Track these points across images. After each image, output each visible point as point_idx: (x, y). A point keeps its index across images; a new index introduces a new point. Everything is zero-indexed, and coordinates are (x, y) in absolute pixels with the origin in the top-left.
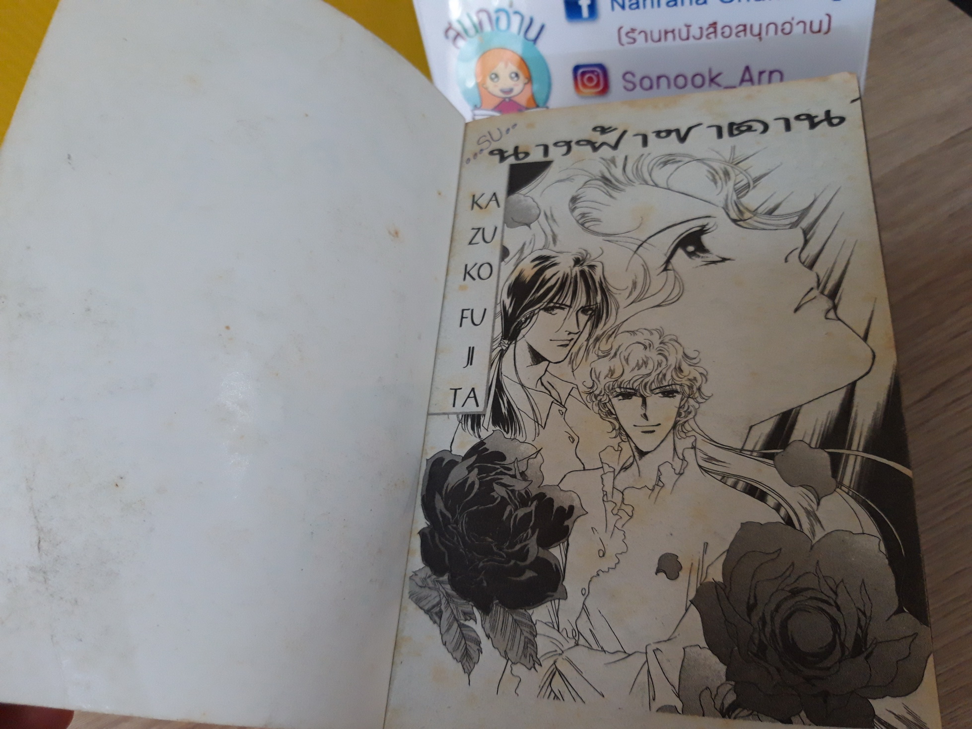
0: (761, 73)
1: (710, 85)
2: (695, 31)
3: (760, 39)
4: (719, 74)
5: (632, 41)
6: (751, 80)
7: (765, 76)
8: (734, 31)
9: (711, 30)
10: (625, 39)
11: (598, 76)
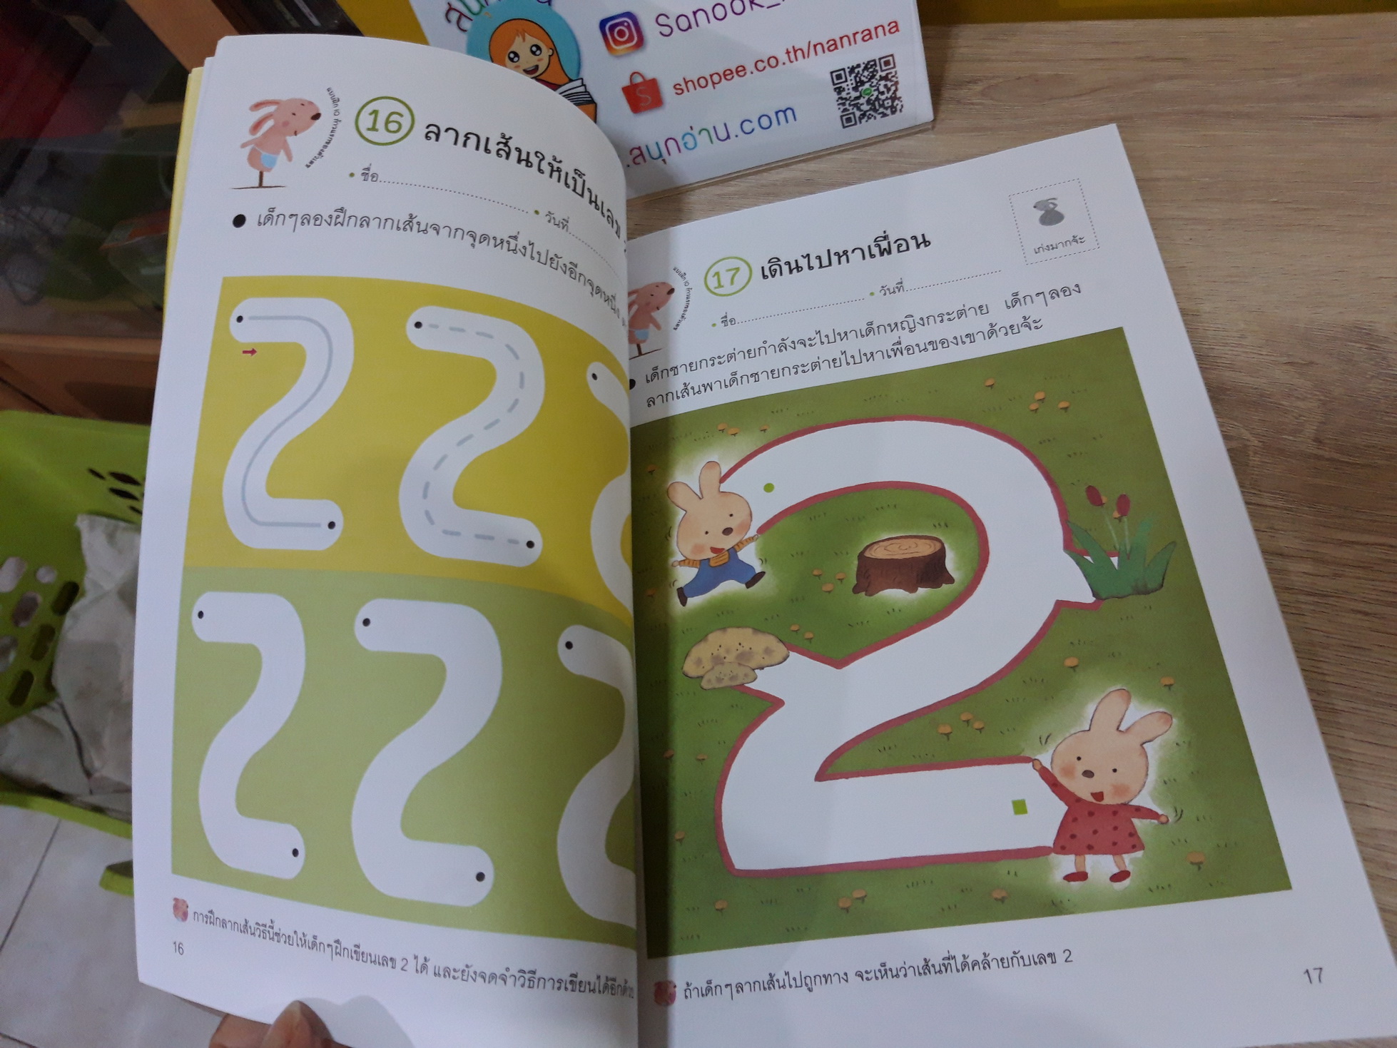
1: (752, 8)
11: (628, 27)
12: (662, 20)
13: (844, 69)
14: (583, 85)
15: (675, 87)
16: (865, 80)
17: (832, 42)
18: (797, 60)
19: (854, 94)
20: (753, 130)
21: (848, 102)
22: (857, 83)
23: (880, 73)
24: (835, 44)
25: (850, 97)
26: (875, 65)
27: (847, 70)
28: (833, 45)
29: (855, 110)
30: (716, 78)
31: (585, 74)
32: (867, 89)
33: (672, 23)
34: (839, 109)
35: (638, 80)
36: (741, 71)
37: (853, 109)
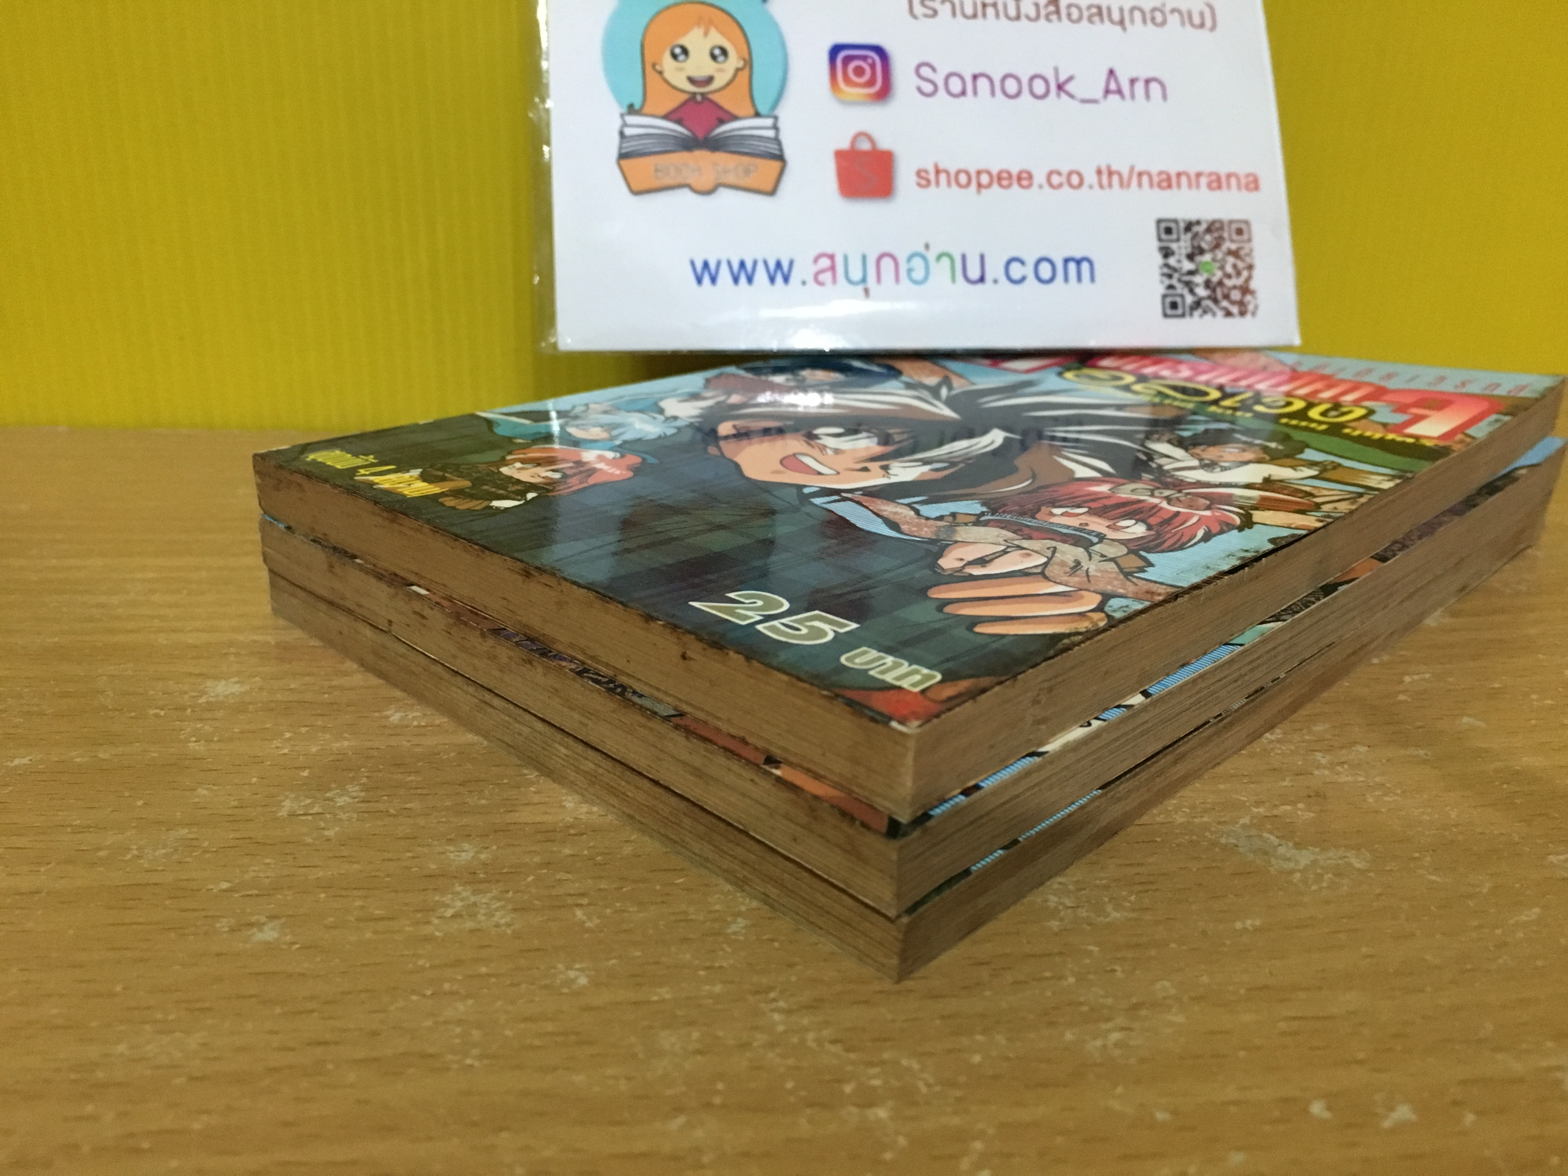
0: (1133, 81)
1: (1058, 96)
2: (1028, 8)
3: (1124, 29)
4: (1070, 79)
5: (930, 12)
6: (1119, 92)
7: (1139, 87)
8: (1086, 14)
9: (1052, 8)
10: (918, 9)
11: (873, 66)
12: (925, 71)
13: (1176, 221)
14: (775, 127)
15: (919, 173)
16: (1204, 245)
17: (1164, 176)
18: (1110, 185)
19: (1188, 266)
20: (1023, 279)
21: (1176, 276)
22: (1193, 247)
23: (1228, 245)
24: (1169, 179)
25: (1181, 268)
26: (1221, 228)
27: (1182, 225)
28: (1166, 182)
29: (1186, 292)
30: (985, 179)
31: (783, 112)
32: (1207, 263)
33: (939, 80)
34: (1162, 282)
35: (865, 146)
36: (1024, 179)
37: (1182, 289)
